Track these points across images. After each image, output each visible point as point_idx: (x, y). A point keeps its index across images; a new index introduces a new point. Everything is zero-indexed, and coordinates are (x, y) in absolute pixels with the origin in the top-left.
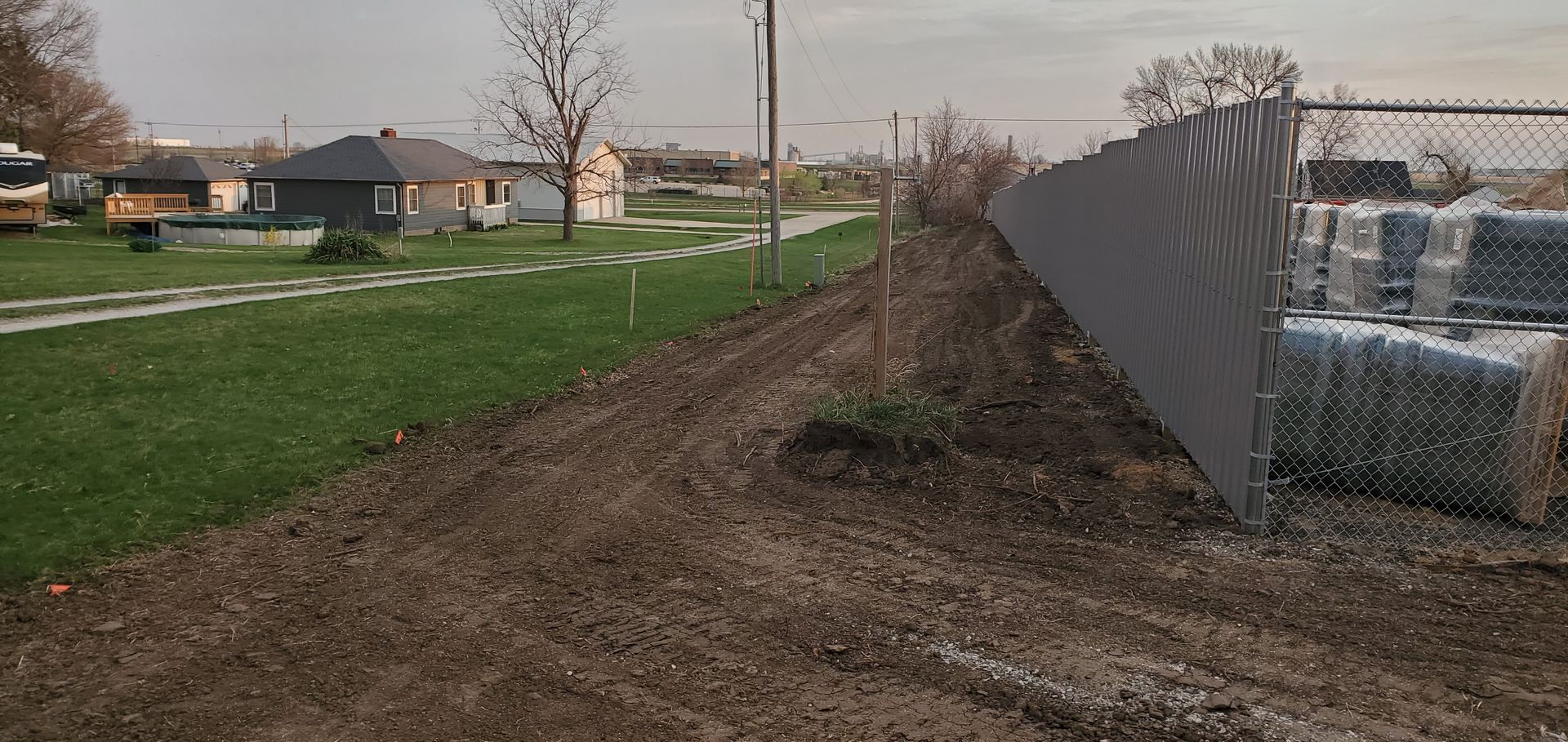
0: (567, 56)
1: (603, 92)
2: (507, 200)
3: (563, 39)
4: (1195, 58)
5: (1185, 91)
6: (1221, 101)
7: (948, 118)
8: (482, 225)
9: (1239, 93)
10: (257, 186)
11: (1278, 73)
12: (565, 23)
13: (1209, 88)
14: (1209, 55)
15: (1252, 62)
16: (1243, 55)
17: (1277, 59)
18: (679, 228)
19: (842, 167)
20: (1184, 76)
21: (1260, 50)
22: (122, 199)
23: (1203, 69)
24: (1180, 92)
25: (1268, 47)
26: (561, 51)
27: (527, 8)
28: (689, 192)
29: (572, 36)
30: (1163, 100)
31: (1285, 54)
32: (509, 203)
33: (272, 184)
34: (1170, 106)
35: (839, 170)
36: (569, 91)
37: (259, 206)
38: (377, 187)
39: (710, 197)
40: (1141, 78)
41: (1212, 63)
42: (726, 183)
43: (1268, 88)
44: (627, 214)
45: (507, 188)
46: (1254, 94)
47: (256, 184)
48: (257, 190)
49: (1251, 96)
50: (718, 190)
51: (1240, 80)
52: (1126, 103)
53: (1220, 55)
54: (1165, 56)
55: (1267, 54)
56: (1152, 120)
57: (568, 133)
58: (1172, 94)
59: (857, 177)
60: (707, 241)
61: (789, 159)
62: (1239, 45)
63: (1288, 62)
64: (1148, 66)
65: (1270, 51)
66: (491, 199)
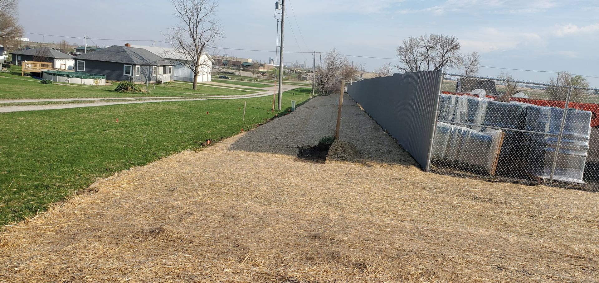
0: (199, 22)
1: (212, 36)
2: (170, 73)
3: (198, 15)
4: (424, 38)
5: (419, 50)
6: (431, 55)
7: (334, 54)
8: (162, 82)
9: (438, 52)
10: (78, 62)
11: (452, 46)
12: (199, 10)
13: (427, 50)
14: (429, 37)
15: (444, 41)
16: (441, 39)
17: (452, 41)
18: (232, 87)
19: (290, 68)
20: (419, 45)
21: (447, 37)
22: (26, 63)
23: (426, 43)
24: (417, 50)
25: (450, 37)
26: (196, 20)
27: (185, 4)
28: (232, 74)
29: (201, 15)
30: (411, 53)
31: (455, 39)
32: (171, 74)
33: (84, 62)
34: (413, 55)
35: (289, 69)
36: (199, 35)
37: (79, 69)
38: (124, 65)
39: (240, 76)
40: (404, 44)
41: (429, 40)
42: (247, 71)
43: (448, 51)
44: (212, 80)
45: (170, 68)
46: (443, 53)
47: (78, 61)
48: (78, 63)
49: (442, 53)
50: (244, 73)
51: (439, 48)
52: (398, 53)
53: (433, 38)
54: (414, 37)
55: (449, 39)
56: (406, 60)
57: (197, 50)
58: (414, 51)
59: (296, 72)
60: (245, 93)
61: (269, 63)
62: (440, 35)
63: (456, 43)
64: (407, 40)
65: (450, 38)
66: (164, 72)
